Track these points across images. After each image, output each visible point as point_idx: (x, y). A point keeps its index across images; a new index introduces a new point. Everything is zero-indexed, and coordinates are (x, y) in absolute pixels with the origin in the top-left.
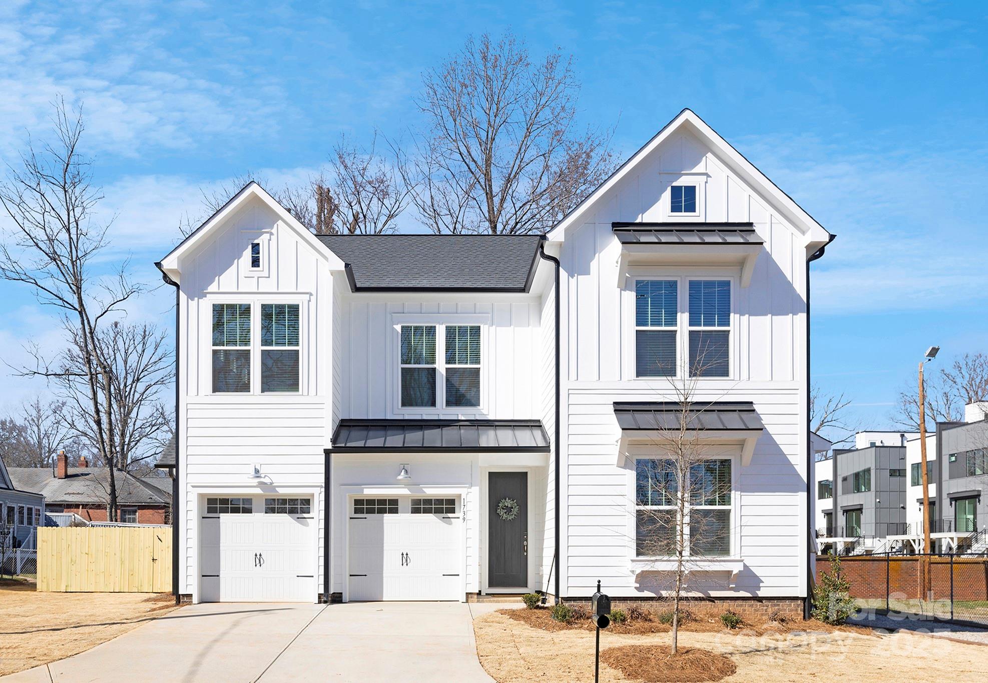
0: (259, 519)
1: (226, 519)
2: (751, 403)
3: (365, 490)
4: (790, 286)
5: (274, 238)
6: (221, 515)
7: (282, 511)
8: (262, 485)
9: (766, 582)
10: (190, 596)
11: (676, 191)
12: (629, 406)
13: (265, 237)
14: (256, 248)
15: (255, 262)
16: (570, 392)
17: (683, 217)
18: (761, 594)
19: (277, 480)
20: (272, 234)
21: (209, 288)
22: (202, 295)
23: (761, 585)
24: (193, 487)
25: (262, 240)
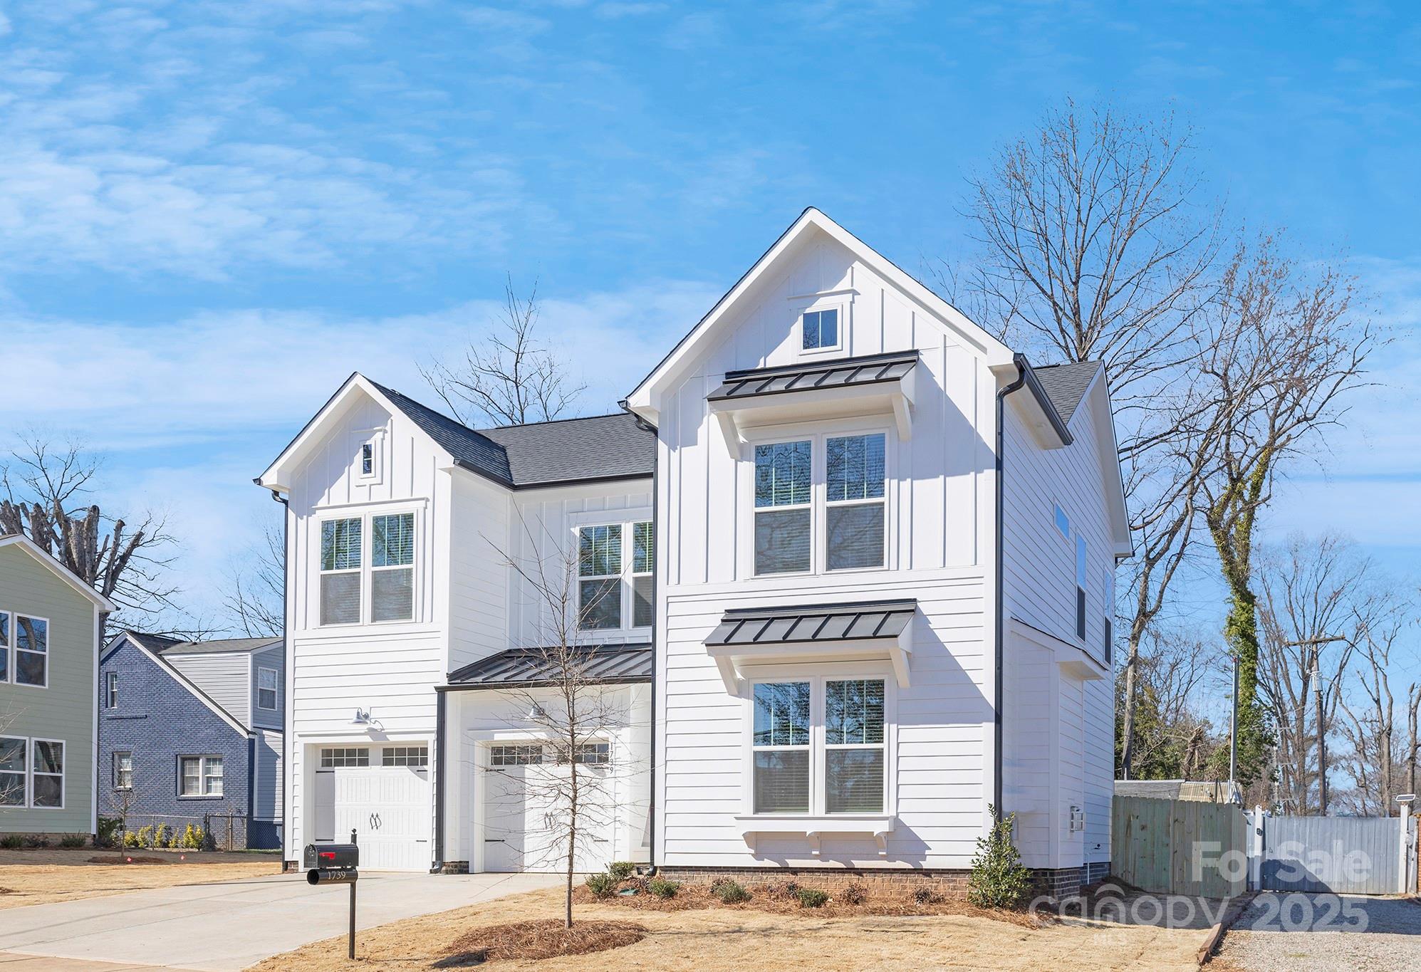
0: (375, 772)
1: (341, 772)
2: (915, 600)
3: (495, 735)
4: (972, 432)
5: (388, 436)
6: (336, 768)
7: (401, 762)
8: (372, 732)
9: (935, 848)
10: (296, 863)
11: (810, 320)
12: (747, 614)
13: (379, 435)
14: (367, 452)
15: (367, 467)
16: (670, 600)
17: (821, 354)
18: (926, 865)
19: (388, 726)
20: (385, 432)
21: (319, 503)
22: (311, 512)
23: (927, 852)
24: (300, 736)
25: (374, 441)
